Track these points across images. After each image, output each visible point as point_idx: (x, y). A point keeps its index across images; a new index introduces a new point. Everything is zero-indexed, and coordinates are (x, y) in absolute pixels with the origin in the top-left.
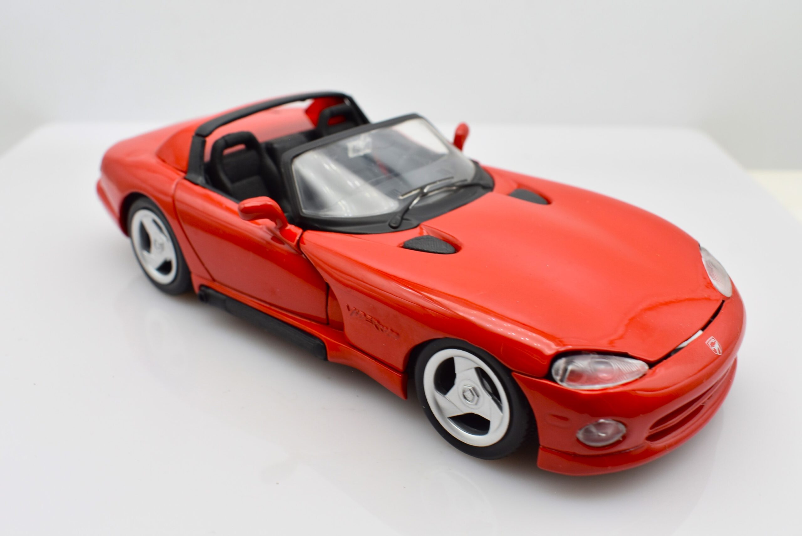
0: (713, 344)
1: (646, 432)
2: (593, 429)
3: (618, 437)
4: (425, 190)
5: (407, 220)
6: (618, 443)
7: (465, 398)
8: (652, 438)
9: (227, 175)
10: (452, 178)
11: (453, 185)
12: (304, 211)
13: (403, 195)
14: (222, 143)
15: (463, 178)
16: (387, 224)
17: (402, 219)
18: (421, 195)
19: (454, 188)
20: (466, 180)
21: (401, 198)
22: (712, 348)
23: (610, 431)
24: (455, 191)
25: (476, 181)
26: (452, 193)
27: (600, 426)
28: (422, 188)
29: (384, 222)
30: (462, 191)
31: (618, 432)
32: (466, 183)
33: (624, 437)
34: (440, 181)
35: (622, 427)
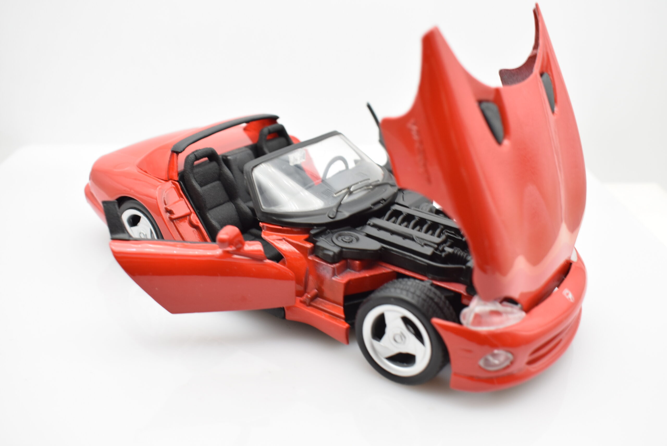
0: (568, 294)
1: (526, 358)
2: (491, 358)
3: (507, 363)
4: (352, 189)
5: (340, 212)
6: (508, 367)
7: (395, 340)
8: (530, 363)
9: (197, 181)
10: (369, 179)
11: (370, 185)
12: (263, 207)
13: (336, 194)
14: (193, 157)
15: (376, 179)
16: (327, 215)
17: (337, 211)
18: (348, 193)
19: (371, 187)
20: (378, 181)
21: (335, 195)
22: (567, 297)
23: (502, 358)
24: (372, 189)
25: (385, 181)
26: (370, 190)
27: (494, 356)
28: (349, 188)
29: (324, 214)
30: (377, 189)
31: (507, 359)
32: (379, 183)
33: (512, 363)
34: (361, 182)
35: (510, 356)
